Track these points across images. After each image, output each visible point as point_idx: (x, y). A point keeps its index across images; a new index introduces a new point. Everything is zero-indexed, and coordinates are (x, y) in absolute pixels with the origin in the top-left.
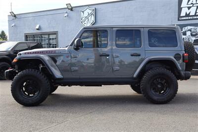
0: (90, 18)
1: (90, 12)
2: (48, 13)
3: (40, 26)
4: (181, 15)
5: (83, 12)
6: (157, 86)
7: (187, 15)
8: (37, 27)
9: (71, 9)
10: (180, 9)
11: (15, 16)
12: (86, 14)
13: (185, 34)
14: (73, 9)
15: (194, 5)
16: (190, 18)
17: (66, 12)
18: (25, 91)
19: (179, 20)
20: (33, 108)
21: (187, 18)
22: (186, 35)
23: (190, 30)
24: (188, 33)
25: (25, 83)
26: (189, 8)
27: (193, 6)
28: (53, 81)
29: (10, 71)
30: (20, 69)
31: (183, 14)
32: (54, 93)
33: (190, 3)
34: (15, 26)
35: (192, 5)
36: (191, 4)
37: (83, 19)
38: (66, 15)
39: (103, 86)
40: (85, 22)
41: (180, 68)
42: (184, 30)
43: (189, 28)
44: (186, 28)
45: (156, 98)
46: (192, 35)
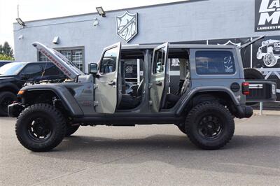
0: (129, 27)
1: (130, 18)
2: (71, 20)
3: (58, 39)
4: (259, 24)
5: (120, 19)
6: (207, 127)
7: (268, 24)
8: (55, 41)
9: (104, 15)
10: (258, 15)
11: (23, 24)
12: (124, 22)
13: (264, 50)
14: (106, 14)
15: (278, 9)
16: (271, 28)
17: (96, 19)
18: (33, 132)
19: (256, 31)
20: (43, 154)
21: (268, 28)
22: (266, 52)
23: (272, 45)
24: (270, 50)
25: (34, 122)
26: (270, 13)
27: (276, 11)
28: (70, 118)
29: (14, 106)
30: (28, 104)
31: (262, 22)
32: (74, 134)
33: (271, 6)
34: (23, 38)
35: (274, 10)
36: (274, 7)
37: (120, 29)
38: (96, 22)
39: (136, 125)
40: (123, 34)
41: (238, 102)
42: (263, 46)
43: (271, 41)
44: (266, 42)
45: (204, 142)
46: (275, 52)
